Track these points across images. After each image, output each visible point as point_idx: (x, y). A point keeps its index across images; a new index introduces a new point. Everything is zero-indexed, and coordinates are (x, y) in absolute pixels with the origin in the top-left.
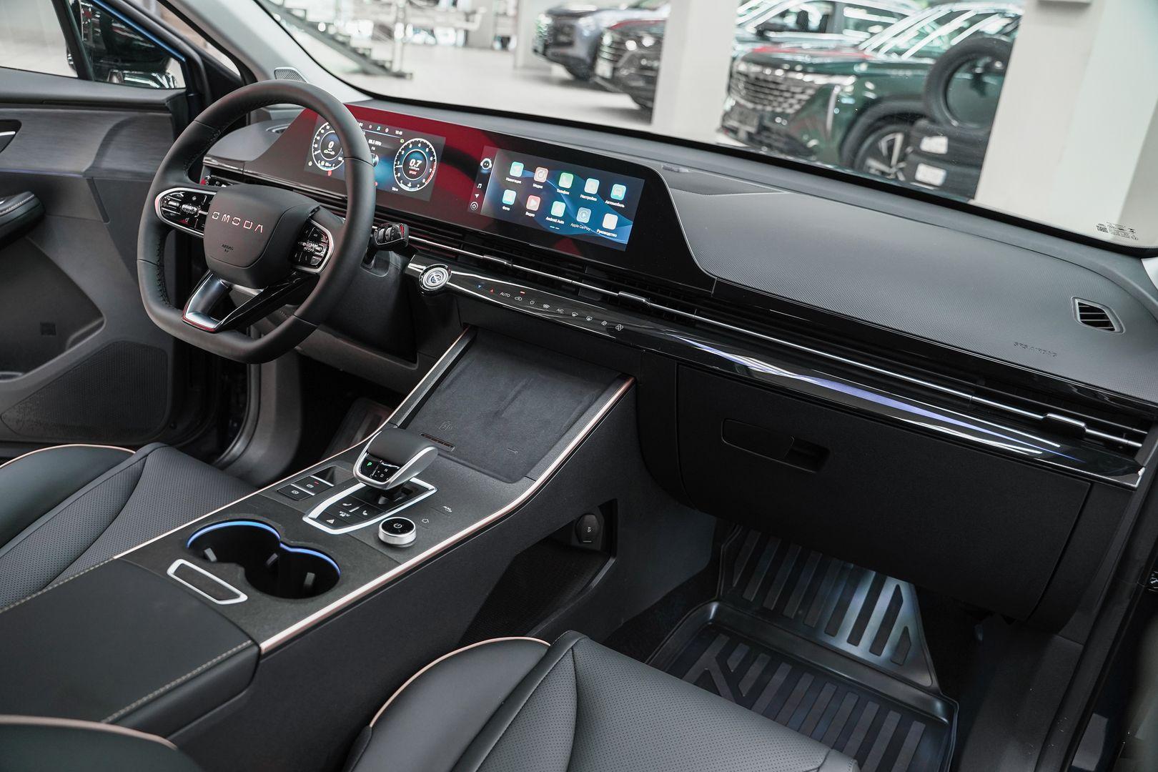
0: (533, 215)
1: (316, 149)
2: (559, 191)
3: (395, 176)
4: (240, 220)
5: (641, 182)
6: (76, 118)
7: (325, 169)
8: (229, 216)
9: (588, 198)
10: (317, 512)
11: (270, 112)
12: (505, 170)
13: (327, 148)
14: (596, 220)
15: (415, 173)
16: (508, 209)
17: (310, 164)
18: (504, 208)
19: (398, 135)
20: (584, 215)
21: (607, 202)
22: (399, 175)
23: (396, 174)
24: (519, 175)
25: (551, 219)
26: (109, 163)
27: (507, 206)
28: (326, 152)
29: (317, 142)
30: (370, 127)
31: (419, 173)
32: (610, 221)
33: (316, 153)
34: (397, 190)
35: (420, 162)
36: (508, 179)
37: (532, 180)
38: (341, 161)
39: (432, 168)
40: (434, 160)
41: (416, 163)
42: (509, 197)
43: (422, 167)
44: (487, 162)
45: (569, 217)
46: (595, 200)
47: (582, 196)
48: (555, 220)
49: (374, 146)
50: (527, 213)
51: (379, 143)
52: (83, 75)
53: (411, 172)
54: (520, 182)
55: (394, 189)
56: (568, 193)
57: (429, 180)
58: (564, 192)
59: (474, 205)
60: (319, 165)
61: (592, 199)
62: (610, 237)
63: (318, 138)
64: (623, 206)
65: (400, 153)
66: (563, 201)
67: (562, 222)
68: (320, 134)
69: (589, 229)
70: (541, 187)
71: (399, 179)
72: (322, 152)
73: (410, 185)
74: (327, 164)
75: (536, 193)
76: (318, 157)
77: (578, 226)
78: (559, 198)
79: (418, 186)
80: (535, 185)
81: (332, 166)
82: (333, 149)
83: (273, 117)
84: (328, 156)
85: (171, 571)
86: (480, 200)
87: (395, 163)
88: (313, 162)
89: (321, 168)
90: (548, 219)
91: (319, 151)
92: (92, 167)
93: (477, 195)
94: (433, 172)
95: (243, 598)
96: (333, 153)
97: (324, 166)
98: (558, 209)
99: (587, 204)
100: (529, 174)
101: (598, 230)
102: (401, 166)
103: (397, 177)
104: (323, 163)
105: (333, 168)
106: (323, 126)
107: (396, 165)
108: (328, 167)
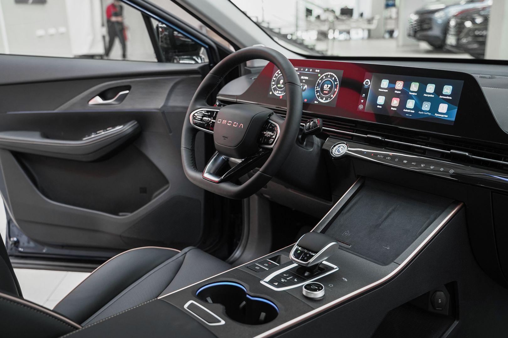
0: (396, 109)
1: (273, 85)
2: (410, 93)
3: (316, 95)
4: (231, 122)
5: (461, 82)
6: (156, 81)
7: (278, 95)
8: (226, 121)
9: (429, 96)
10: (268, 278)
11: (251, 69)
12: (378, 84)
13: (279, 84)
14: (434, 108)
15: (327, 92)
16: (381, 107)
17: (271, 93)
18: (378, 106)
19: (317, 72)
20: (426, 106)
21: (441, 97)
22: (318, 94)
23: (317, 94)
24: (386, 87)
25: (406, 111)
26: (172, 103)
27: (380, 105)
28: (279, 86)
29: (274, 81)
30: (302, 69)
31: (329, 92)
32: (443, 108)
33: (274, 87)
34: (317, 102)
35: (329, 86)
36: (380, 90)
37: (394, 89)
39: (336, 88)
40: (337, 84)
41: (327, 87)
42: (381, 100)
43: (331, 88)
44: (367, 82)
45: (417, 107)
46: (433, 96)
47: (425, 95)
48: (409, 111)
49: (304, 79)
50: (392, 108)
51: (307, 78)
52: (160, 60)
53: (324, 92)
54: (387, 91)
55: (316, 102)
56: (416, 94)
57: (335, 95)
58: (414, 94)
59: (361, 107)
60: (275, 93)
61: (431, 96)
62: (443, 117)
63: (275, 79)
64: (451, 98)
65: (319, 81)
66: (413, 99)
67: (413, 112)
68: (276, 77)
69: (430, 114)
70: (400, 92)
71: (318, 96)
72: (277, 86)
73: (324, 99)
74: (280, 92)
75: (397, 96)
76: (275, 89)
77: (423, 113)
78: (411, 97)
79: (329, 99)
80: (396, 92)
82: (283, 84)
83: (252, 72)
84: (280, 88)
85: (186, 306)
86: (364, 104)
87: (316, 88)
88: (272, 92)
90: (404, 110)
91: (275, 86)
92: (164, 106)
93: (362, 101)
94: (337, 90)
95: (223, 322)
96: (282, 86)
97: (278, 93)
98: (411, 104)
99: (428, 99)
100: (392, 86)
101: (436, 114)
102: (319, 89)
103: (317, 95)
105: (283, 94)
106: (277, 72)
107: (317, 89)
108: (280, 94)
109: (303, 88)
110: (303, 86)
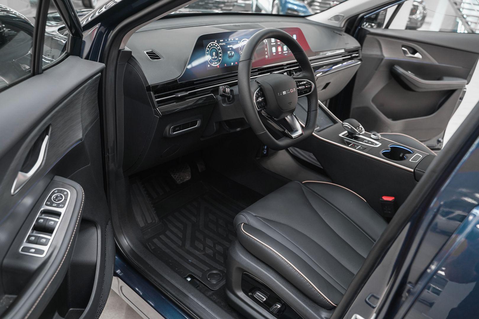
0: (281, 53)
7: (216, 65)
8: (285, 92)
17: (209, 66)
19: (237, 40)
24: (274, 42)
28: (213, 58)
30: (226, 40)
38: (221, 59)
42: (274, 50)
44: (265, 40)
45: (288, 49)
48: (285, 52)
49: (231, 48)
54: (274, 44)
59: (266, 57)
60: (212, 65)
63: (208, 53)
65: (240, 47)
66: (285, 45)
70: (279, 43)
74: (216, 63)
76: (211, 62)
77: (290, 51)
81: (218, 63)
84: (215, 59)
86: (268, 54)
89: (214, 66)
91: (210, 59)
93: (266, 53)
96: (216, 57)
97: (215, 64)
98: (285, 48)
104: (214, 63)
105: (219, 64)
106: (208, 47)
107: (240, 52)
108: (217, 64)
109: (231, 54)
110: (231, 53)
